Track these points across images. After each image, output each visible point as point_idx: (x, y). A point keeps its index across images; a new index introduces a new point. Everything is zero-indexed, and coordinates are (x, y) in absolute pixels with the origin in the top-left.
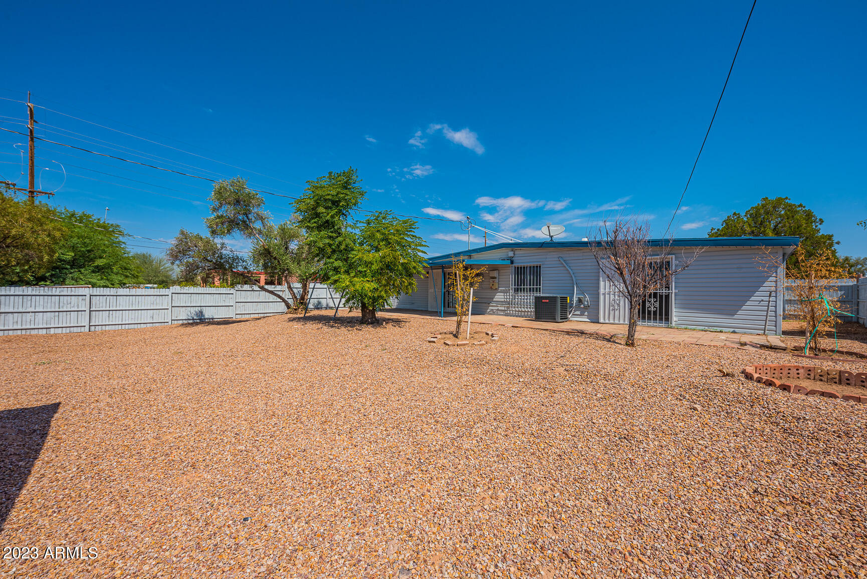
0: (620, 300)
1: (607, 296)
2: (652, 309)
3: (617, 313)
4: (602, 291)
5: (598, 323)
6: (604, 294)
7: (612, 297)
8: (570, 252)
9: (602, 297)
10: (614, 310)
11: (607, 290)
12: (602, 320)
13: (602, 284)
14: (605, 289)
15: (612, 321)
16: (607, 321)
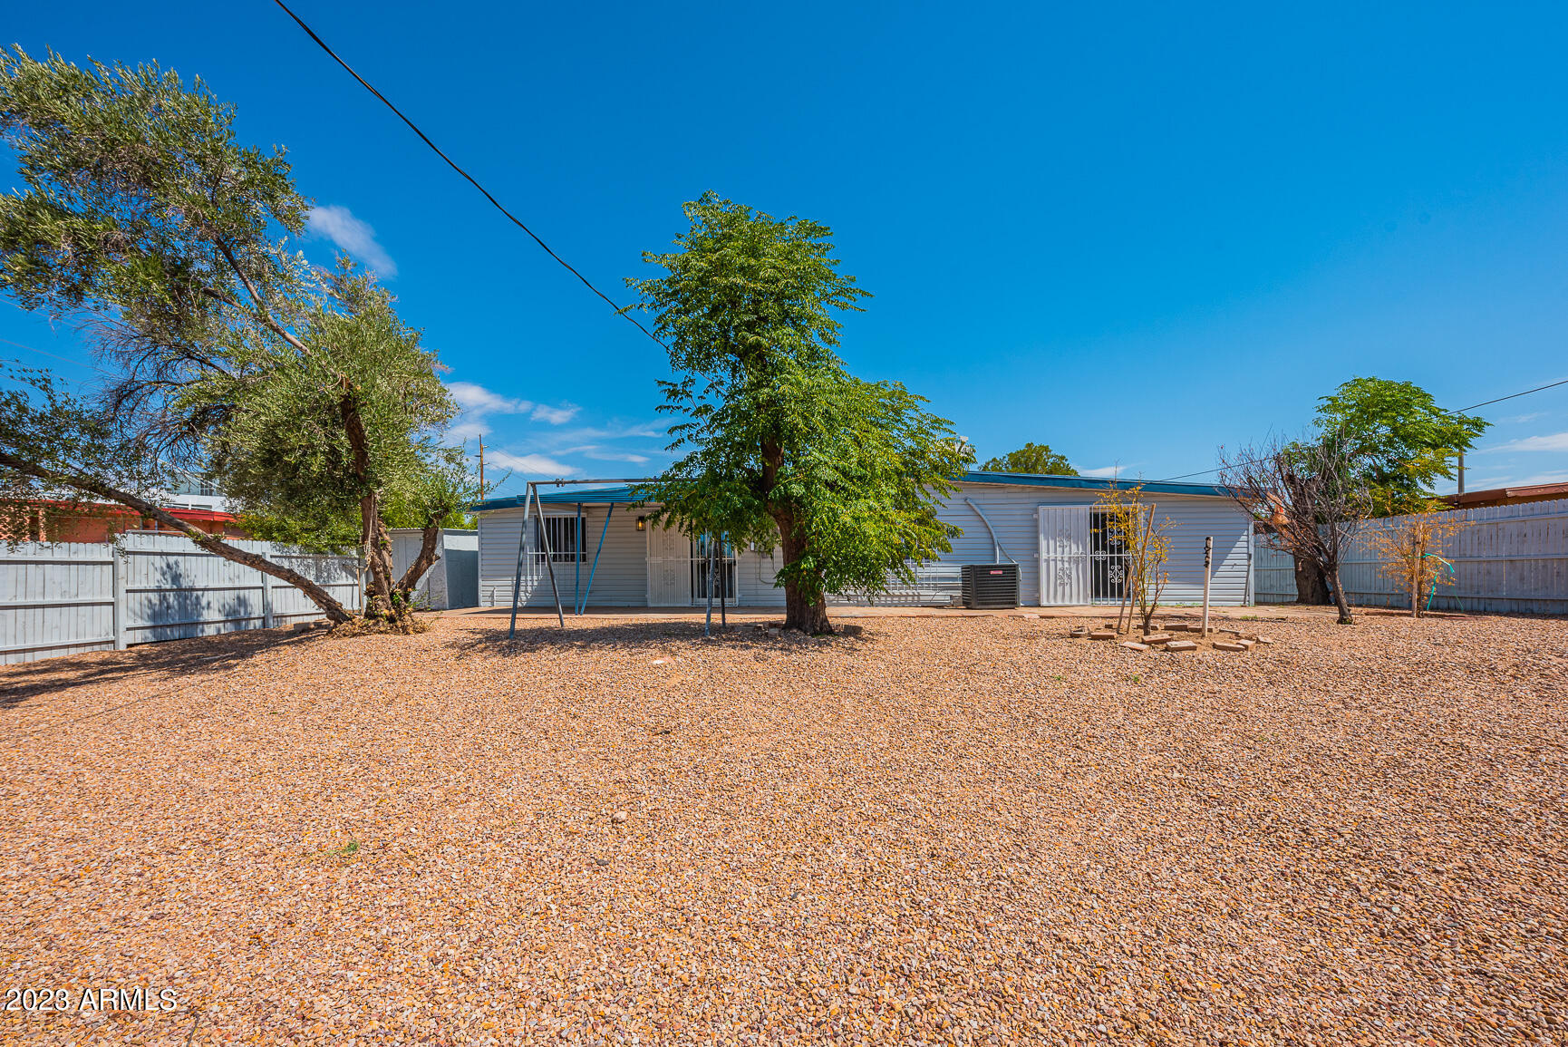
0: (1070, 569)
1: (1052, 563)
2: (1116, 581)
3: (1067, 588)
4: (1044, 555)
5: (1039, 606)
6: (1048, 561)
7: (1059, 564)
8: (986, 491)
9: (1043, 566)
10: (1063, 585)
11: (1052, 555)
12: (1044, 602)
13: (1043, 543)
14: (1048, 553)
15: (1060, 603)
16: (1052, 603)
